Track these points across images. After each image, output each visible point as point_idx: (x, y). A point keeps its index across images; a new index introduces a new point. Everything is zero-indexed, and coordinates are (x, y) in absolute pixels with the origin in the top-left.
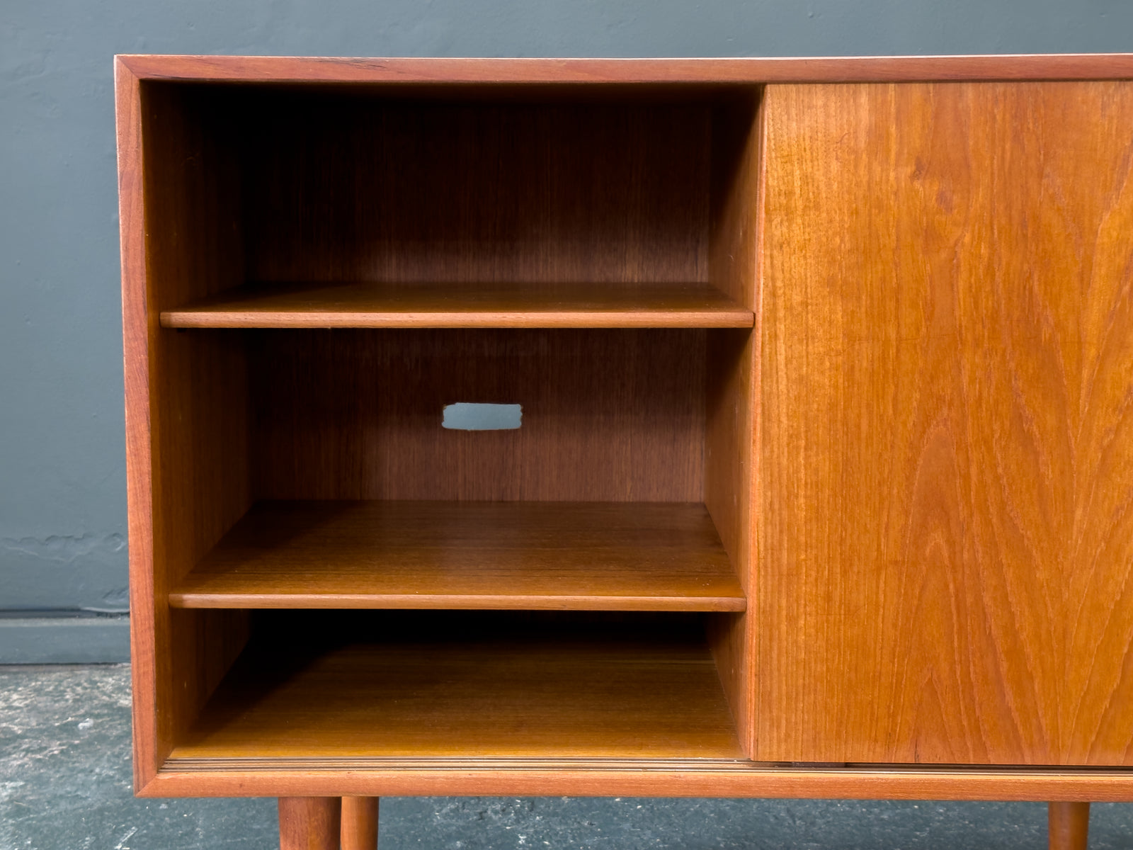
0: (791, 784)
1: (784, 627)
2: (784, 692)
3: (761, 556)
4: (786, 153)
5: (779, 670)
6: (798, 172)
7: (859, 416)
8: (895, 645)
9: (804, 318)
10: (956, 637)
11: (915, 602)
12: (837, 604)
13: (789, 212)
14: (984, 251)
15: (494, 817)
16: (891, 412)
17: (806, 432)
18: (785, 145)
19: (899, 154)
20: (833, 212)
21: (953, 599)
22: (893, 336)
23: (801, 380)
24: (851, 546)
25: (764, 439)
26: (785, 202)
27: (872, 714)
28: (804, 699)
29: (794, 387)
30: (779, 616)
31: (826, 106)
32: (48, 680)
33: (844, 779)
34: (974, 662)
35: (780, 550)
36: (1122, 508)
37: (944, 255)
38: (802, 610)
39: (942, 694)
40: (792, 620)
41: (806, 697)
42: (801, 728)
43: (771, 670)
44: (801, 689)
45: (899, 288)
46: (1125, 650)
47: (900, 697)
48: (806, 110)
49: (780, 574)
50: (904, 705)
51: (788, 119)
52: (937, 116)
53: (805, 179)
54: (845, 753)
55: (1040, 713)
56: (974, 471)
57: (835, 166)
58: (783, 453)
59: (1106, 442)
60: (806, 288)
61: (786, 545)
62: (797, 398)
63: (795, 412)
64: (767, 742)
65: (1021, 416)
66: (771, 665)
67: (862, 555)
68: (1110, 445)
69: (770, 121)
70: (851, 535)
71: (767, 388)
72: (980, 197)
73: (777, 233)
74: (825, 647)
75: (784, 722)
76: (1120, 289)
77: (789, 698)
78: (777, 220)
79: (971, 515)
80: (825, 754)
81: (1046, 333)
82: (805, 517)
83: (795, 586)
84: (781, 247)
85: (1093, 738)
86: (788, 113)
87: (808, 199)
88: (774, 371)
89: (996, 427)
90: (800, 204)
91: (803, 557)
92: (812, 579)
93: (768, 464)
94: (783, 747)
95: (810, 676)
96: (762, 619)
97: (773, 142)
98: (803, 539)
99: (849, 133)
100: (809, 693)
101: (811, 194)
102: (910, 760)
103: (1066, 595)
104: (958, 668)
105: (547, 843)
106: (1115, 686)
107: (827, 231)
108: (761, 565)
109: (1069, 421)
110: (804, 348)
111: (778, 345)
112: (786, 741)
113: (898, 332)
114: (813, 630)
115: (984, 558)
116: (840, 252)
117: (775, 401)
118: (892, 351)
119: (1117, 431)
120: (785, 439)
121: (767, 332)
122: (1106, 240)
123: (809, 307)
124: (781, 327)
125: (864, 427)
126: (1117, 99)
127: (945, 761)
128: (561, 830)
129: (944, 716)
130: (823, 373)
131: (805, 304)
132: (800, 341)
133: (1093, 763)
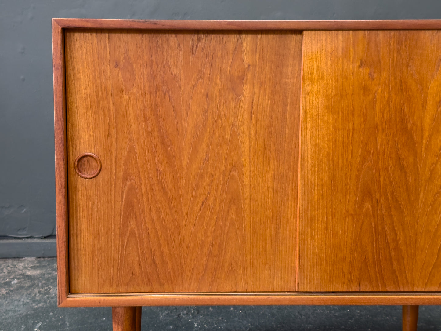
0: (312, 300)
1: (309, 240)
2: (309, 265)
3: (301, 213)
4: (310, 58)
5: (307, 256)
6: (315, 65)
7: (338, 159)
8: (352, 246)
9: (317, 121)
10: (375, 243)
11: (359, 230)
12: (330, 231)
13: (312, 80)
14: (386, 95)
15: (183, 316)
16: (350, 157)
17: (318, 165)
18: (311, 54)
19: (354, 58)
20: (329, 80)
21: (374, 228)
22: (351, 128)
23: (316, 145)
24: (335, 208)
25: (302, 168)
26: (310, 77)
27: (343, 273)
28: (316, 268)
29: (313, 147)
30: (307, 236)
31: (326, 40)
33: (332, 297)
34: (381, 252)
35: (308, 210)
36: (438, 193)
37: (371, 97)
38: (316, 233)
39: (369, 265)
41: (317, 267)
42: (315, 279)
43: (304, 256)
44: (315, 264)
45: (353, 110)
46: (439, 247)
47: (353, 266)
48: (318, 41)
49: (308, 219)
50: (355, 269)
51: (312, 45)
52: (368, 44)
53: (318, 68)
54: (332, 288)
55: (406, 272)
56: (382, 179)
57: (329, 63)
58: (309, 173)
59: (432, 168)
60: (318, 110)
61: (310, 209)
62: (315, 152)
63: (314, 157)
64: (303, 284)
65: (400, 159)
66: (304, 255)
67: (339, 212)
68: (434, 169)
69: (305, 45)
70: (335, 204)
71: (303, 148)
72: (385, 75)
73: (307, 88)
74: (325, 247)
75: (309, 276)
76: (437, 110)
77: (311, 267)
78: (307, 83)
79: (381, 196)
80: (325, 288)
81: (409, 126)
82: (318, 197)
83: (314, 225)
84: (309, 94)
85: (426, 281)
86: (312, 43)
87: (319, 75)
88: (306, 141)
89: (390, 162)
90: (316, 77)
91: (316, 213)
92: (320, 221)
93: (303, 177)
94: (309, 286)
95: (319, 258)
96: (301, 237)
97: (306, 53)
98: (316, 206)
99: (335, 50)
100: (319, 265)
101: (320, 73)
102: (357, 290)
103: (416, 227)
104: (375, 255)
105: (206, 326)
106: (435, 261)
107: (326, 88)
108: (300, 216)
109: (418, 160)
110: (317, 132)
111: (307, 132)
112: (310, 284)
113: (353, 126)
114: (320, 241)
115: (385, 212)
116: (331, 96)
117: (306, 153)
118: (351, 134)
119: (436, 163)
120: (310, 167)
121: (303, 127)
122: (432, 91)
123: (319, 117)
124: (309, 125)
125: (340, 163)
126: (437, 37)
127: (370, 290)
128: (211, 321)
129: (370, 273)
130: (324, 142)
131: (318, 116)
132: (316, 130)
133: (426, 290)
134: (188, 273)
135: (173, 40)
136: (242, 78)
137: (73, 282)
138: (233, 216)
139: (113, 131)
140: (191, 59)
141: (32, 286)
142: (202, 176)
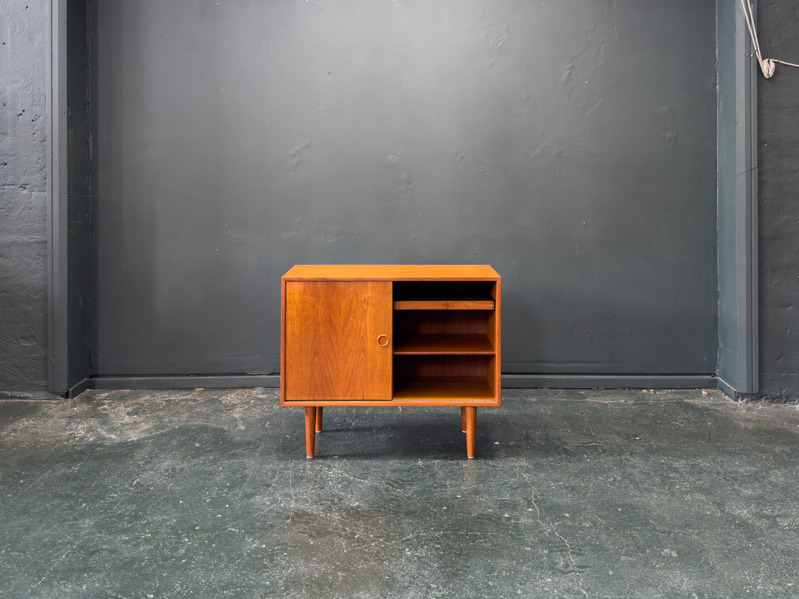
1: (290, 376)
5: (290, 383)
8: (310, 378)
10: (320, 377)
11: (313, 371)
12: (300, 371)
14: (323, 309)
16: (308, 337)
19: (308, 293)
20: (298, 303)
21: (320, 370)
26: (289, 301)
27: (306, 391)
29: (292, 333)
31: (296, 285)
32: (240, 391)
34: (323, 381)
37: (316, 310)
38: (294, 372)
39: (318, 387)
40: (292, 374)
45: (309, 316)
50: (311, 389)
53: (293, 297)
54: (301, 398)
55: (335, 390)
56: (323, 347)
57: (298, 295)
59: (344, 342)
65: (330, 337)
72: (322, 300)
79: (322, 355)
81: (334, 323)
85: (344, 395)
89: (326, 339)
98: (293, 360)
99: (300, 290)
100: (295, 387)
102: (313, 399)
103: (339, 369)
106: (348, 385)
107: (297, 306)
109: (338, 338)
110: (293, 326)
112: (291, 396)
113: (309, 323)
115: (325, 362)
116: (299, 309)
118: (308, 326)
119: (346, 340)
120: (290, 342)
122: (342, 307)
123: (294, 319)
125: (304, 340)
127: (319, 399)
129: (319, 391)
141: (262, 404)
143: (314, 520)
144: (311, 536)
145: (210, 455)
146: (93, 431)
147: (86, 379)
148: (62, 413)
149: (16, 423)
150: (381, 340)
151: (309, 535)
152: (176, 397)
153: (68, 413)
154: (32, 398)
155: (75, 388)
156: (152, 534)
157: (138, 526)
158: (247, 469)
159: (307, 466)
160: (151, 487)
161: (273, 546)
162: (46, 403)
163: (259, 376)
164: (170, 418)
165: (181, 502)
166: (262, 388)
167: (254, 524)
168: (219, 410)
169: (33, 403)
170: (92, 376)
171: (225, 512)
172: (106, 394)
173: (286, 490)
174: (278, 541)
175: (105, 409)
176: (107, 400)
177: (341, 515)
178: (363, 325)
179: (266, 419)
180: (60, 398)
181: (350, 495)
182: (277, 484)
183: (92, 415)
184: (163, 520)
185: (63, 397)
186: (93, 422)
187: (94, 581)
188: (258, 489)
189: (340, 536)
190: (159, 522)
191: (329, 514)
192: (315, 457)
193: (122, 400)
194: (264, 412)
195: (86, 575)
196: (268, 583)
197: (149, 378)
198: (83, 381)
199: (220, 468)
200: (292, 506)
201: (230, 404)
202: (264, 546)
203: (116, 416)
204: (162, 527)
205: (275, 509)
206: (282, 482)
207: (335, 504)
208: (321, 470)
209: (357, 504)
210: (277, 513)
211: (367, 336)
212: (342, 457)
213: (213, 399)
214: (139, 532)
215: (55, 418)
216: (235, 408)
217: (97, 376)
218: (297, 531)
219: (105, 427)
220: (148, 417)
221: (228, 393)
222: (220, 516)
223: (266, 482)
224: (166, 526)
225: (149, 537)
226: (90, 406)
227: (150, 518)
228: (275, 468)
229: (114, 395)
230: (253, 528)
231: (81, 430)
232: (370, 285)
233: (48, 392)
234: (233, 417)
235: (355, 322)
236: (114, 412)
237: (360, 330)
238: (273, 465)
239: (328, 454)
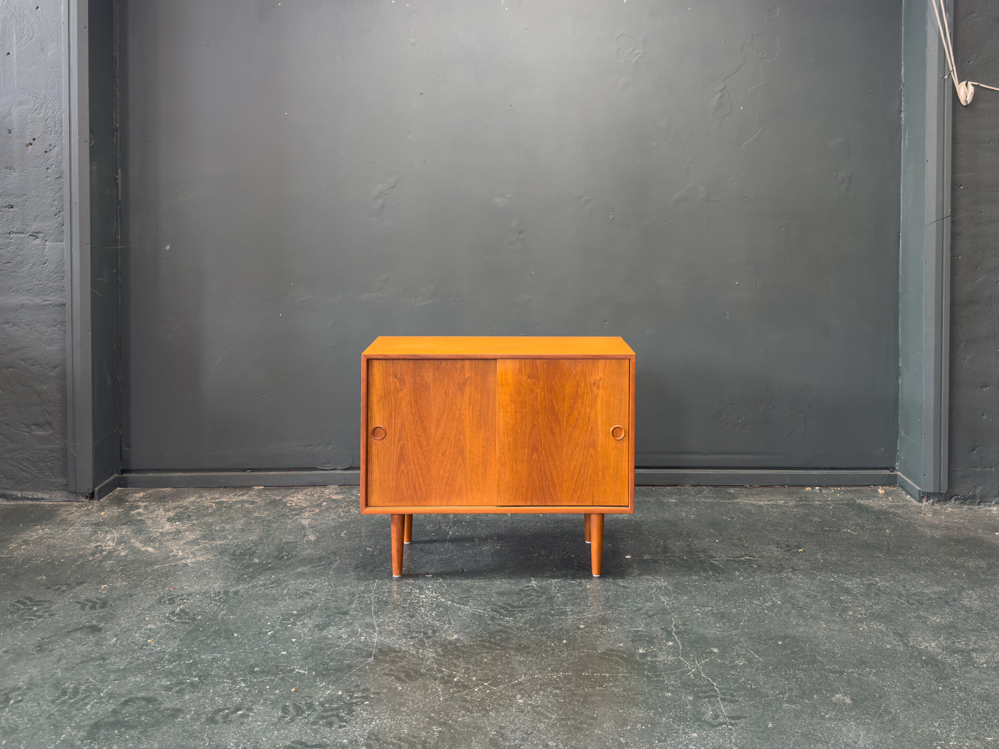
0: (504, 510)
1: (503, 476)
3: (498, 459)
4: (501, 373)
5: (502, 485)
6: (504, 377)
7: (518, 429)
8: (527, 479)
9: (506, 408)
10: (540, 477)
11: (531, 469)
12: (514, 470)
13: (502, 385)
14: (543, 394)
16: (525, 427)
17: (507, 432)
18: (501, 371)
19: (525, 374)
20: (511, 386)
21: (539, 468)
22: (525, 411)
23: (506, 421)
24: (517, 457)
25: (498, 434)
27: (522, 494)
28: (507, 491)
29: (504, 423)
30: (502, 473)
31: (509, 363)
32: (309, 490)
33: (516, 509)
34: (544, 482)
37: (535, 394)
38: (506, 471)
39: (537, 490)
40: (505, 474)
43: (500, 485)
44: (507, 489)
45: (525, 402)
48: (505, 364)
49: (502, 463)
50: (529, 492)
51: (501, 366)
53: (505, 379)
54: (517, 503)
55: (558, 494)
56: (542, 440)
57: (511, 376)
58: (502, 437)
59: (570, 434)
60: (507, 402)
61: (503, 457)
62: (505, 425)
63: (505, 428)
64: (499, 501)
65: (552, 428)
67: (519, 459)
69: (498, 366)
70: (517, 454)
71: (498, 423)
72: (542, 382)
73: (500, 389)
74: (512, 480)
75: (503, 497)
77: (504, 491)
78: (500, 387)
79: (542, 450)
81: (556, 411)
82: (507, 451)
83: (505, 466)
84: (501, 393)
85: (569, 499)
87: (506, 383)
88: (500, 419)
89: (547, 431)
91: (507, 459)
92: (508, 464)
93: (499, 439)
94: (504, 503)
95: (508, 486)
96: (498, 473)
97: (499, 371)
98: (507, 456)
99: (514, 369)
102: (530, 504)
103: (563, 467)
104: (540, 484)
107: (510, 390)
108: (498, 461)
109: (562, 429)
111: (501, 414)
112: (504, 501)
114: (509, 476)
115: (545, 459)
116: (513, 394)
117: (500, 425)
118: (525, 415)
119: (572, 431)
120: (503, 433)
121: (498, 411)
122: (567, 391)
123: (508, 406)
124: (501, 410)
125: (519, 431)
127: (538, 504)
129: (538, 494)
130: (510, 420)
132: (505, 413)
134: (434, 495)
135: (427, 363)
136: (464, 384)
137: (369, 500)
138: (461, 462)
139: (393, 413)
140: (437, 373)
141: (337, 507)
142: (442, 438)
143: (402, 658)
144: (398, 679)
145: (272, 574)
146: (125, 542)
147: (116, 475)
148: (86, 519)
149: (28, 532)
150: (615, 433)
151: (396, 678)
152: (228, 498)
153: (93, 519)
154: (48, 499)
155: (102, 487)
156: (200, 677)
157: (183, 667)
158: (318, 592)
159: (394, 588)
160: (198, 615)
161: (351, 692)
162: (65, 506)
163: (333, 472)
164: (221, 525)
165: (235, 635)
166: (336, 486)
167: (327, 664)
168: (283, 515)
169: (49, 506)
170: (123, 472)
171: (291, 648)
172: (142, 494)
173: (368, 620)
174: (357, 686)
175: (140, 514)
176: (143, 502)
177: (437, 652)
178: (593, 413)
179: (342, 526)
180: (83, 499)
181: (447, 626)
182: (356, 611)
183: (124, 521)
184: (213, 659)
185: (87, 498)
186: (125, 530)
187: (127, 740)
188: (332, 618)
189: (435, 679)
190: (208, 661)
191: (421, 651)
192: (404, 575)
193: (161, 502)
194: (340, 517)
195: (116, 731)
196: (345, 741)
197: (194, 474)
198: (112, 478)
199: (285, 591)
200: (375, 640)
201: (297, 507)
202: (340, 693)
203: (154, 522)
204: (212, 668)
205: (354, 644)
206: (362, 608)
207: (428, 637)
208: (410, 593)
209: (455, 636)
210: (356, 649)
211: (597, 427)
212: (437, 575)
213: (275, 501)
214: (183, 675)
215: (78, 526)
216: (302, 512)
217: (130, 471)
218: (382, 672)
219: (140, 538)
220: (193, 525)
221: (294, 493)
222: (285, 653)
223: (343, 608)
224: (218, 667)
225: (196, 681)
226: (120, 510)
227: (196, 656)
228: (352, 590)
229: (151, 495)
230: (326, 669)
231: (109, 541)
232: (601, 363)
233: (69, 492)
234: (300, 524)
235: (583, 409)
236: (152, 518)
237: (589, 419)
238: (350, 586)
239: (419, 572)
